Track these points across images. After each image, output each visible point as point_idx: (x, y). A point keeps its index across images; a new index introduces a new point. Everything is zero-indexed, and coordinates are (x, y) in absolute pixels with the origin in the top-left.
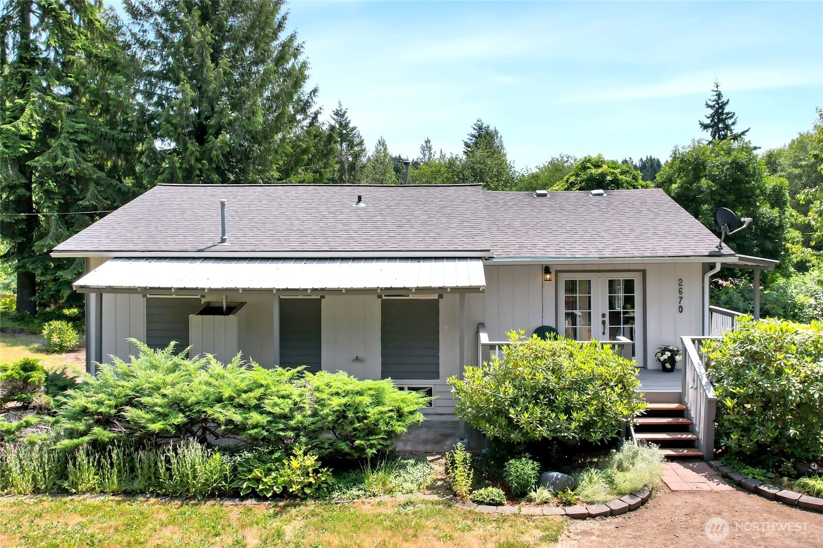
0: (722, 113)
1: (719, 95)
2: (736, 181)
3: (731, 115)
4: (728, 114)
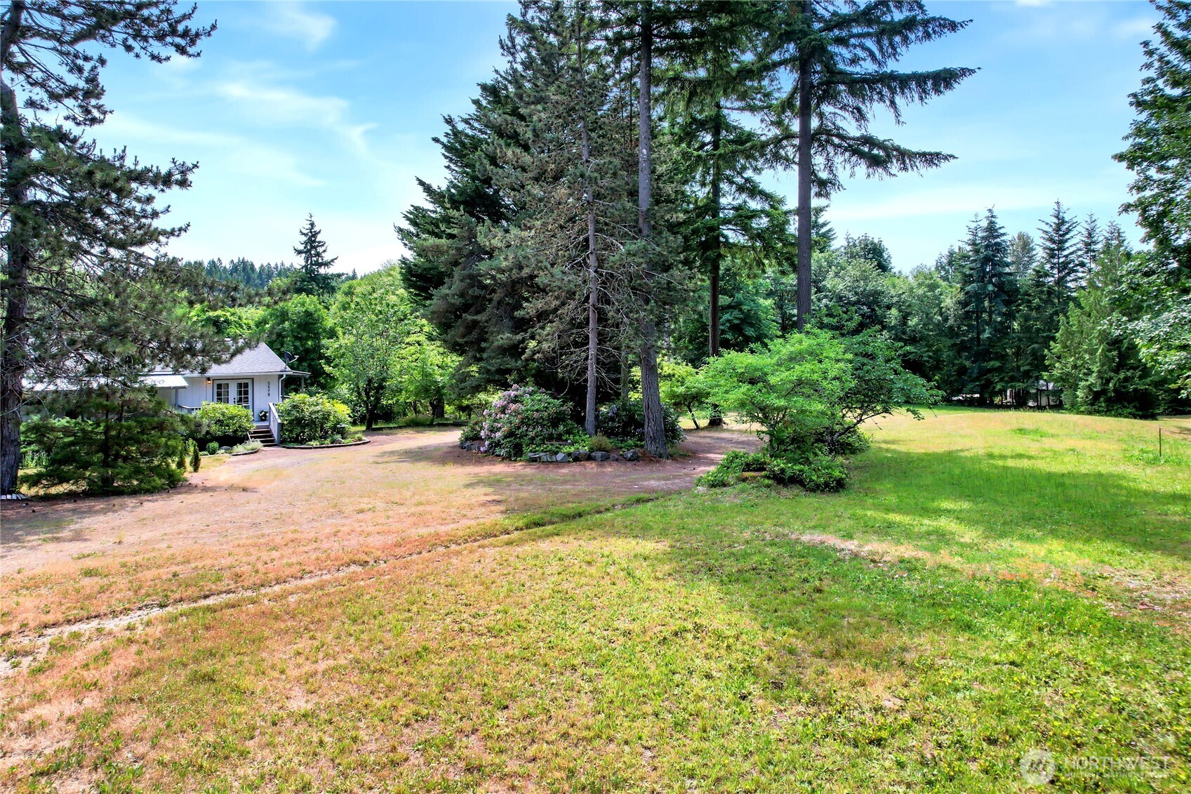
0: (314, 241)
1: (312, 225)
2: (307, 324)
3: (322, 244)
4: (319, 242)
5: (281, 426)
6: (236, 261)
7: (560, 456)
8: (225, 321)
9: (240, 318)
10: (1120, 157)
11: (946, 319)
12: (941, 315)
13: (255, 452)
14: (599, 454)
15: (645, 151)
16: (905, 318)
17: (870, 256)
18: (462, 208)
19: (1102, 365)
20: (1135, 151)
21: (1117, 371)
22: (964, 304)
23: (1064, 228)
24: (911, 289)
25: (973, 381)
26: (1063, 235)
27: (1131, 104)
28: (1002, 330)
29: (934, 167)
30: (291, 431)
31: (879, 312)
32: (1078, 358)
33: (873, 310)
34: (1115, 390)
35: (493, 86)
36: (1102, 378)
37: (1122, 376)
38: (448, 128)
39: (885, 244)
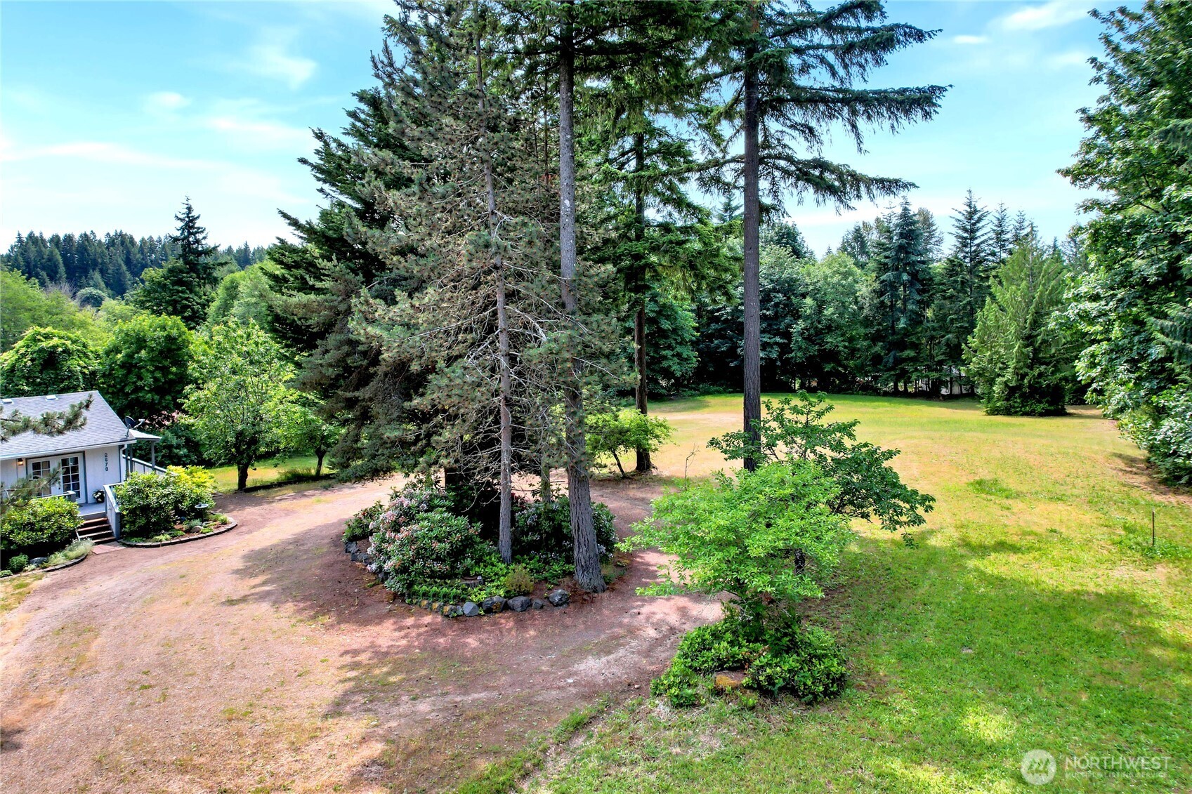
0: (193, 227)
1: (190, 209)
3: (202, 230)
5: (120, 516)
6: (112, 234)
7: (467, 608)
8: (64, 352)
9: (85, 346)
10: (1067, 173)
11: (861, 308)
12: (856, 303)
13: (81, 559)
14: (518, 601)
15: (567, 202)
16: (820, 306)
17: (784, 240)
18: (334, 257)
19: (1018, 362)
20: (1083, 168)
21: (1031, 367)
22: (880, 293)
23: (976, 217)
24: (826, 278)
25: (889, 370)
26: (974, 224)
27: (1081, 120)
28: (917, 319)
29: (892, 196)
30: (133, 523)
31: (795, 300)
32: (995, 353)
33: (789, 298)
34: (1030, 386)
35: (373, 97)
36: (1017, 374)
37: (1036, 372)
38: (319, 145)
39: (799, 229)
